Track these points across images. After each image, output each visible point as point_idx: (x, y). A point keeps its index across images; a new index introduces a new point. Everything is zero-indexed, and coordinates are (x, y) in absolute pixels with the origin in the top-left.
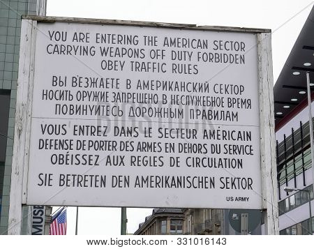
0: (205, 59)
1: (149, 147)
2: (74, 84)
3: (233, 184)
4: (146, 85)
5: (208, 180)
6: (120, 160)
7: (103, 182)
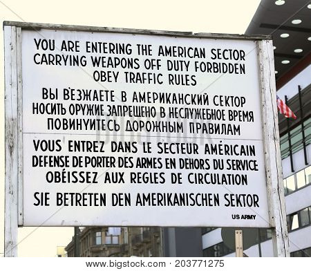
0: (203, 69)
1: (149, 163)
2: (66, 97)
3: (238, 201)
4: (142, 98)
5: (212, 197)
6: (119, 177)
7: (103, 200)
